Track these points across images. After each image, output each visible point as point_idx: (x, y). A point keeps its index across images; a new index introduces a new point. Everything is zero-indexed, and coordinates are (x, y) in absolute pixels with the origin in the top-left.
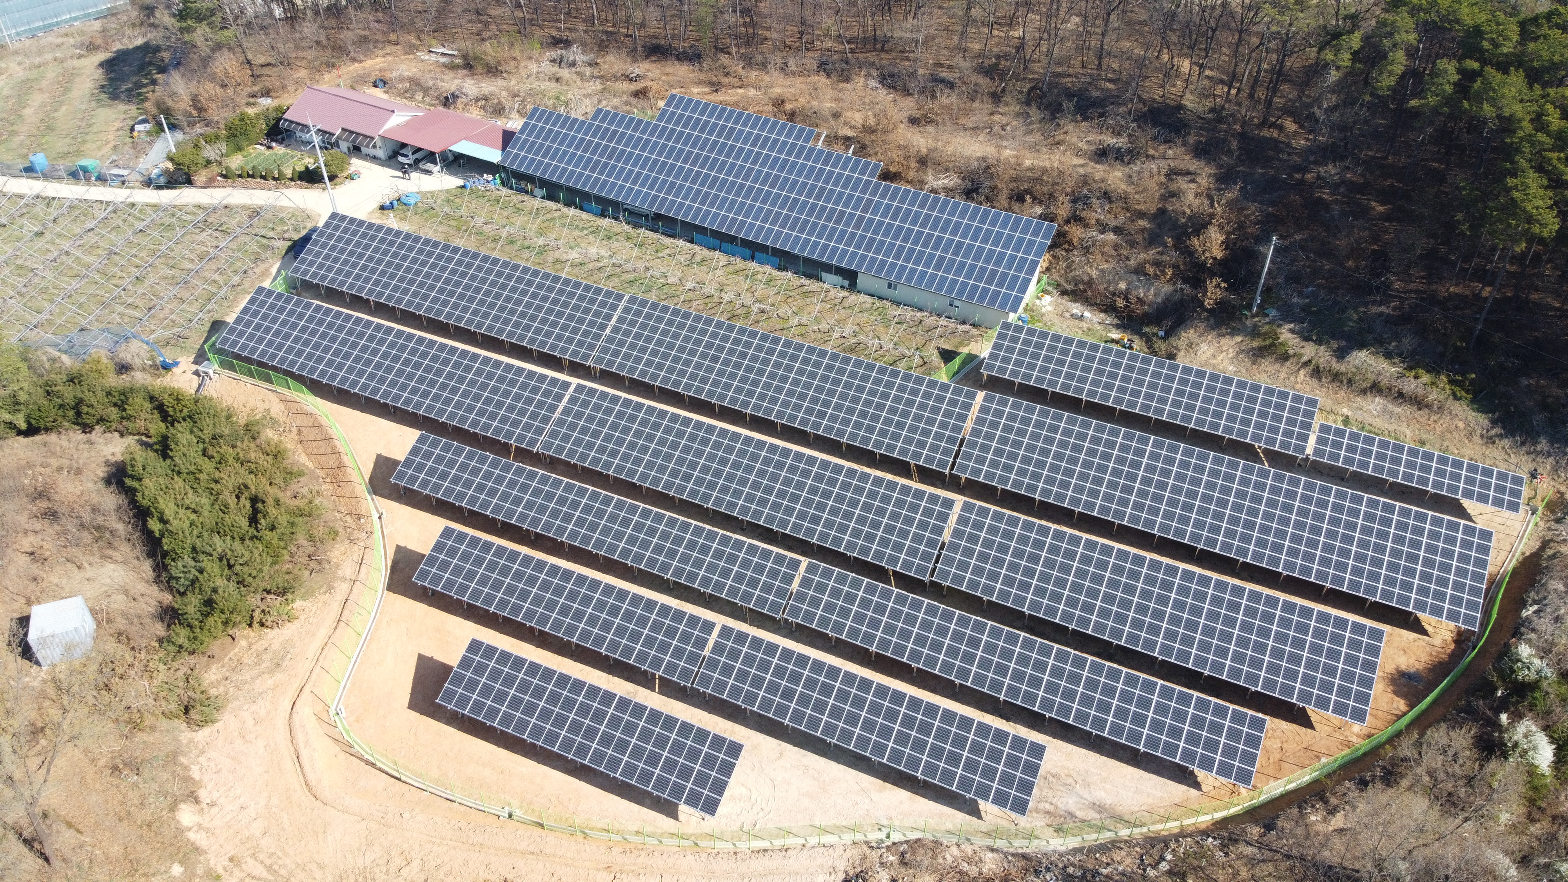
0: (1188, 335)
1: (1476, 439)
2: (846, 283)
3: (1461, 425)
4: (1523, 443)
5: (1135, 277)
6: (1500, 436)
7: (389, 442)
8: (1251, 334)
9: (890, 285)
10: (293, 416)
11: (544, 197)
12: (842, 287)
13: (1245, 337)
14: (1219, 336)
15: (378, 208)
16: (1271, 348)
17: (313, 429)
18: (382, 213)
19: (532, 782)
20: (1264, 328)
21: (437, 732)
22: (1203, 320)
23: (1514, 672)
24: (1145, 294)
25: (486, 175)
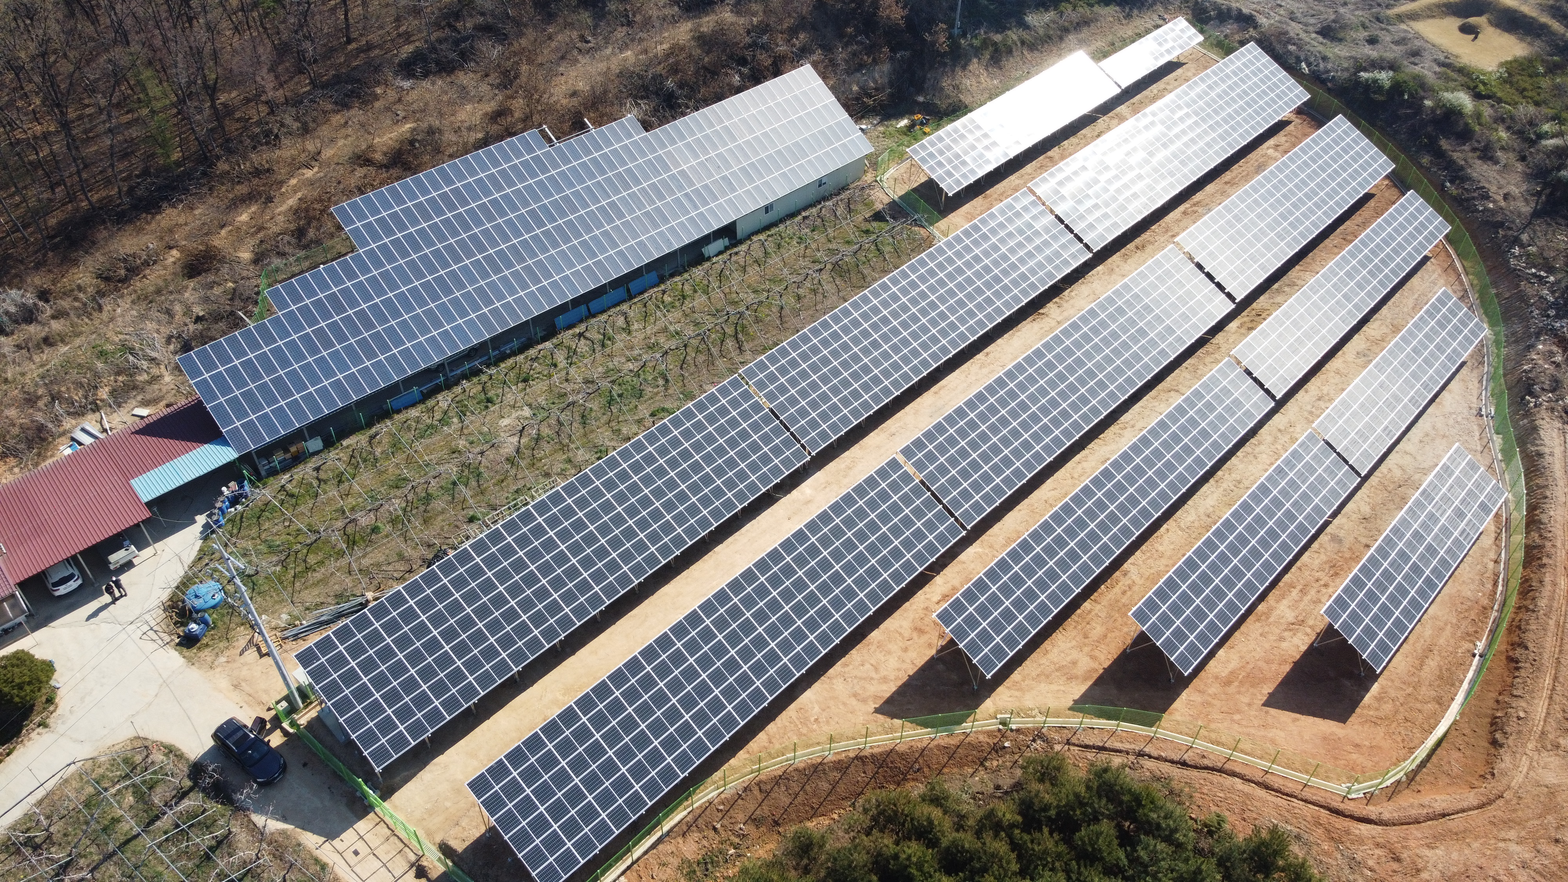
0: (946, 83)
1: (1124, 22)
2: (726, 241)
3: (1112, 19)
4: (1142, 4)
5: (858, 75)
6: (1130, 9)
7: (855, 695)
8: (977, 52)
9: (767, 209)
10: (725, 822)
11: (329, 444)
12: (727, 248)
13: (976, 56)
14: (964, 67)
15: (185, 650)
16: (996, 50)
17: (773, 795)
18: (207, 645)
19: (1442, 629)
20: (976, 43)
21: (1379, 699)
22: (945, 65)
23: (1382, 87)
24: (875, 82)
25: (224, 489)
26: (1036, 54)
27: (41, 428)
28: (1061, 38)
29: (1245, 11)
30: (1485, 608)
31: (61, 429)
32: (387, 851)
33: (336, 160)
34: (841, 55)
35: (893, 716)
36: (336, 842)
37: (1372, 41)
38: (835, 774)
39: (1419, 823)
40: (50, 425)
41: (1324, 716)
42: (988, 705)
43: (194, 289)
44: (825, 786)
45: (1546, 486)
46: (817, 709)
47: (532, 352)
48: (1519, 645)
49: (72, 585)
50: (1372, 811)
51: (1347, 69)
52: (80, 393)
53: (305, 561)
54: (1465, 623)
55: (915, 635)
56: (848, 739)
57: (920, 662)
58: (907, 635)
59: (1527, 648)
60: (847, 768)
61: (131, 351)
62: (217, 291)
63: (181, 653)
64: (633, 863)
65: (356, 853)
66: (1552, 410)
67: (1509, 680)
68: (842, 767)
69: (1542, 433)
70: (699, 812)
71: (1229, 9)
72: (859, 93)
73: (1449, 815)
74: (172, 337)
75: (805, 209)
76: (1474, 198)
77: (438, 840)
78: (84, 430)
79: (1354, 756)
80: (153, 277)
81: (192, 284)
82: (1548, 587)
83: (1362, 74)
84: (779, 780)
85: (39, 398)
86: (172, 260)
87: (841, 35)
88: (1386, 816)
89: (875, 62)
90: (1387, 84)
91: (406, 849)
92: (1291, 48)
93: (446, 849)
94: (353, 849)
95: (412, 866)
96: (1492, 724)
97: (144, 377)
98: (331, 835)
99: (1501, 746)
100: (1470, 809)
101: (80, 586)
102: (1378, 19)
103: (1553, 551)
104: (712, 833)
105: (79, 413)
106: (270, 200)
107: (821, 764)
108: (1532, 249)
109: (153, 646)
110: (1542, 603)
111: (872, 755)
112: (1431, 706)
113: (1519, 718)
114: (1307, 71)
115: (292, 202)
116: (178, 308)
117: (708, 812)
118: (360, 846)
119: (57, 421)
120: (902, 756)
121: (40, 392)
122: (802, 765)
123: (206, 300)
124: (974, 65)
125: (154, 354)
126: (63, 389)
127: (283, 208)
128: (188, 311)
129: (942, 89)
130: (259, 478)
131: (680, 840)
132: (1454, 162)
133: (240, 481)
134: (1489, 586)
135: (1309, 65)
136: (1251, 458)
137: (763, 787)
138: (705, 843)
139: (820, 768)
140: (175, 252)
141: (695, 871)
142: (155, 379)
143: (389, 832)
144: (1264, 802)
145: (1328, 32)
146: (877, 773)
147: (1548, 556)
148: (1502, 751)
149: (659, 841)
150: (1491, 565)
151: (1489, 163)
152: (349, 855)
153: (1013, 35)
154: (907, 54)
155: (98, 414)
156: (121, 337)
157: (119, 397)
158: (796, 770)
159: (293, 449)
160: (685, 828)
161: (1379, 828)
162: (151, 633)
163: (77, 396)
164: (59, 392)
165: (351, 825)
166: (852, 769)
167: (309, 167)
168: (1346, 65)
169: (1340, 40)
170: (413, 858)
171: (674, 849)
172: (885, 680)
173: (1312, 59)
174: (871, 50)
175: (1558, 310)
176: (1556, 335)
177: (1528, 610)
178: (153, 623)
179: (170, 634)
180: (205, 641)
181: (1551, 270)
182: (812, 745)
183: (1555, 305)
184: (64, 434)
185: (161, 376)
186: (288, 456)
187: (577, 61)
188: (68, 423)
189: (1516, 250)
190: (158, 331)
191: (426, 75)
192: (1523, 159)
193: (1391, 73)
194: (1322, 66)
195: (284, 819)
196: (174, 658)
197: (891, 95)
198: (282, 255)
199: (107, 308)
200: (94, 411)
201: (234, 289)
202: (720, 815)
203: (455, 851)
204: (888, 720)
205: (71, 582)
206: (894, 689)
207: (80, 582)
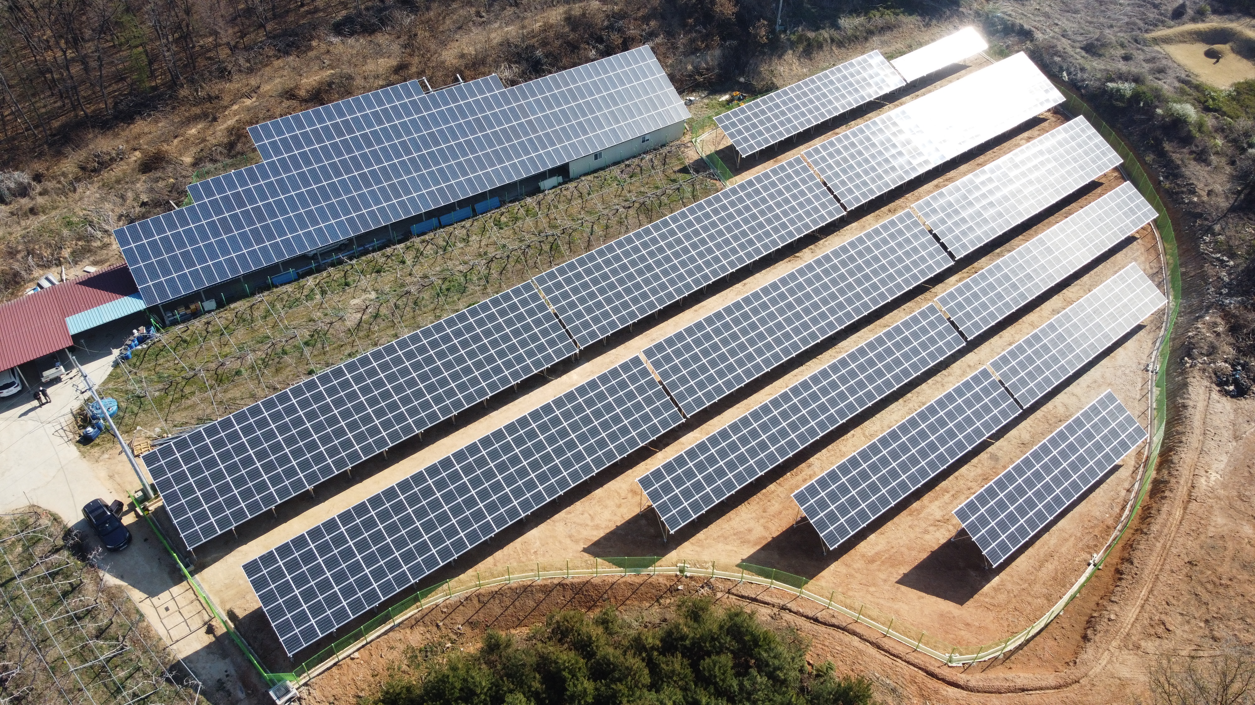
0: (764, 68)
1: (923, 29)
2: (560, 179)
3: (912, 26)
4: (941, 16)
5: (693, 57)
6: (930, 20)
7: (570, 537)
8: (793, 45)
9: (597, 156)
10: (446, 621)
11: (220, 305)
12: (560, 184)
13: (792, 49)
14: (780, 57)
15: (81, 446)
16: (809, 45)
17: (488, 605)
18: (98, 445)
19: (1066, 540)
20: (793, 38)
21: (996, 590)
22: (764, 54)
23: (1124, 96)
24: (707, 63)
25: (135, 331)
26: (843, 50)
27: (16, 274)
28: (866, 39)
29: (1026, 27)
30: (1108, 527)
31: (32, 277)
32: (189, 610)
33: (270, 94)
34: (682, 40)
35: (596, 555)
36: (155, 600)
37: (1127, 58)
38: (540, 595)
39: (1000, 693)
40: (23, 273)
41: (945, 598)
42: (673, 555)
43: (144, 182)
44: (531, 604)
45: (1183, 433)
46: (538, 543)
47: (389, 250)
48: (1127, 560)
49: (13, 390)
50: (962, 678)
51: (1099, 80)
52: (49, 251)
53: (182, 391)
54: (1087, 537)
55: (630, 495)
56: (556, 569)
57: (628, 516)
58: (623, 495)
59: (1132, 563)
60: (550, 591)
61: (91, 224)
62: (161, 184)
63: (78, 448)
64: (367, 644)
65: (167, 609)
66: (1204, 370)
67: (1111, 588)
68: (547, 590)
69: (1190, 389)
70: (427, 611)
71: (1013, 25)
72: (692, 72)
73: (1027, 690)
74: (122, 215)
75: (628, 159)
76: (1183, 192)
77: (228, 607)
78: (47, 279)
79: (963, 633)
80: (118, 170)
81: (143, 178)
82: (1164, 515)
83: (1109, 84)
84: (493, 595)
85: (18, 252)
86: (135, 158)
87: (684, 25)
88: (973, 683)
89: (708, 47)
90: (1128, 93)
91: (204, 611)
92: (1057, 59)
93: (231, 615)
94: (165, 606)
95: (205, 624)
96: (1088, 622)
97: (98, 244)
98: (152, 593)
99: (1089, 640)
100: (1048, 688)
101: (19, 392)
102: (1136, 41)
103: (1175, 486)
104: (435, 629)
105: (46, 265)
106: (215, 119)
107: (530, 586)
108: (1221, 238)
109: (59, 441)
110: (1155, 528)
111: (572, 584)
112: (1041, 601)
113: (1109, 620)
114: (1066, 78)
115: (231, 122)
116: (130, 195)
117: (433, 612)
118: (171, 605)
119: (29, 270)
120: (595, 587)
121: (20, 248)
122: (515, 585)
123: (151, 190)
124: (789, 56)
125: (107, 227)
126: (37, 247)
127: (222, 127)
128: (136, 198)
129: (760, 73)
130: (164, 325)
131: (408, 631)
132: (1172, 161)
133: (148, 326)
134: (1117, 510)
135: (1069, 74)
136: (939, 385)
137: (482, 599)
138: (428, 636)
139: (529, 589)
140: (138, 154)
141: (416, 657)
142: (106, 246)
143: (194, 597)
144: (873, 658)
145: (1091, 49)
146: (574, 598)
147: (1171, 491)
148: (1088, 644)
149: (391, 629)
150: (1123, 493)
151: (1203, 164)
152: (162, 611)
153: (825, 34)
154: (735, 42)
155: (59, 268)
156: (85, 212)
157: (77, 257)
158: (510, 588)
159: (193, 307)
160: (413, 622)
161: (965, 693)
162: (61, 432)
163: (46, 253)
164: (33, 249)
165: (167, 588)
166: (555, 593)
167: (249, 97)
168: (1099, 76)
169: (1100, 56)
170: (207, 618)
171: (402, 638)
172: (597, 527)
173: (1072, 69)
174: (706, 37)
175: (1230, 289)
176: (1223, 310)
177: (1142, 532)
178: (64, 424)
179: (74, 433)
180: (97, 441)
181: (1232, 256)
182: (526, 571)
183: (1229, 285)
184: (32, 280)
185: (110, 244)
186: (189, 311)
187: (471, 31)
188: (37, 272)
189: (1207, 239)
190: (113, 211)
191: (352, 34)
192: (1232, 163)
193: (1133, 85)
194: (1079, 75)
195: (122, 578)
196: (73, 451)
197: (719, 75)
198: (214, 161)
199: (80, 190)
200: (57, 265)
201: (174, 184)
202: (444, 616)
203: (237, 617)
204: (592, 558)
205: (12, 388)
206: (602, 535)
207: (19, 388)
